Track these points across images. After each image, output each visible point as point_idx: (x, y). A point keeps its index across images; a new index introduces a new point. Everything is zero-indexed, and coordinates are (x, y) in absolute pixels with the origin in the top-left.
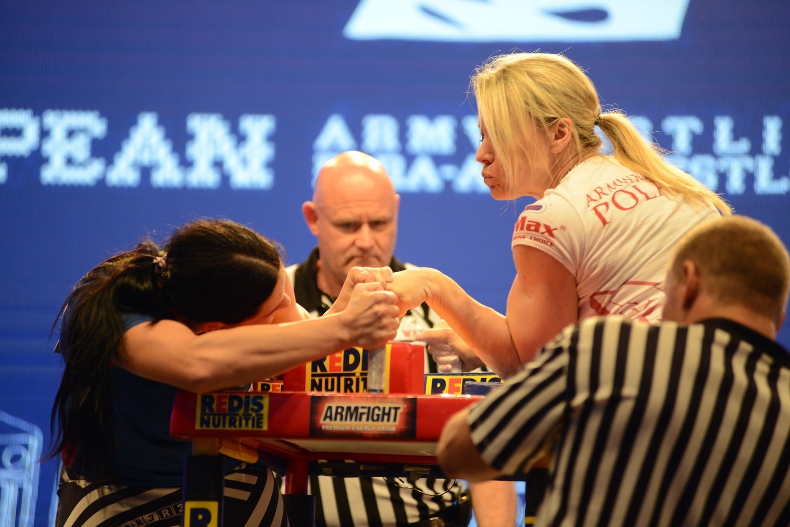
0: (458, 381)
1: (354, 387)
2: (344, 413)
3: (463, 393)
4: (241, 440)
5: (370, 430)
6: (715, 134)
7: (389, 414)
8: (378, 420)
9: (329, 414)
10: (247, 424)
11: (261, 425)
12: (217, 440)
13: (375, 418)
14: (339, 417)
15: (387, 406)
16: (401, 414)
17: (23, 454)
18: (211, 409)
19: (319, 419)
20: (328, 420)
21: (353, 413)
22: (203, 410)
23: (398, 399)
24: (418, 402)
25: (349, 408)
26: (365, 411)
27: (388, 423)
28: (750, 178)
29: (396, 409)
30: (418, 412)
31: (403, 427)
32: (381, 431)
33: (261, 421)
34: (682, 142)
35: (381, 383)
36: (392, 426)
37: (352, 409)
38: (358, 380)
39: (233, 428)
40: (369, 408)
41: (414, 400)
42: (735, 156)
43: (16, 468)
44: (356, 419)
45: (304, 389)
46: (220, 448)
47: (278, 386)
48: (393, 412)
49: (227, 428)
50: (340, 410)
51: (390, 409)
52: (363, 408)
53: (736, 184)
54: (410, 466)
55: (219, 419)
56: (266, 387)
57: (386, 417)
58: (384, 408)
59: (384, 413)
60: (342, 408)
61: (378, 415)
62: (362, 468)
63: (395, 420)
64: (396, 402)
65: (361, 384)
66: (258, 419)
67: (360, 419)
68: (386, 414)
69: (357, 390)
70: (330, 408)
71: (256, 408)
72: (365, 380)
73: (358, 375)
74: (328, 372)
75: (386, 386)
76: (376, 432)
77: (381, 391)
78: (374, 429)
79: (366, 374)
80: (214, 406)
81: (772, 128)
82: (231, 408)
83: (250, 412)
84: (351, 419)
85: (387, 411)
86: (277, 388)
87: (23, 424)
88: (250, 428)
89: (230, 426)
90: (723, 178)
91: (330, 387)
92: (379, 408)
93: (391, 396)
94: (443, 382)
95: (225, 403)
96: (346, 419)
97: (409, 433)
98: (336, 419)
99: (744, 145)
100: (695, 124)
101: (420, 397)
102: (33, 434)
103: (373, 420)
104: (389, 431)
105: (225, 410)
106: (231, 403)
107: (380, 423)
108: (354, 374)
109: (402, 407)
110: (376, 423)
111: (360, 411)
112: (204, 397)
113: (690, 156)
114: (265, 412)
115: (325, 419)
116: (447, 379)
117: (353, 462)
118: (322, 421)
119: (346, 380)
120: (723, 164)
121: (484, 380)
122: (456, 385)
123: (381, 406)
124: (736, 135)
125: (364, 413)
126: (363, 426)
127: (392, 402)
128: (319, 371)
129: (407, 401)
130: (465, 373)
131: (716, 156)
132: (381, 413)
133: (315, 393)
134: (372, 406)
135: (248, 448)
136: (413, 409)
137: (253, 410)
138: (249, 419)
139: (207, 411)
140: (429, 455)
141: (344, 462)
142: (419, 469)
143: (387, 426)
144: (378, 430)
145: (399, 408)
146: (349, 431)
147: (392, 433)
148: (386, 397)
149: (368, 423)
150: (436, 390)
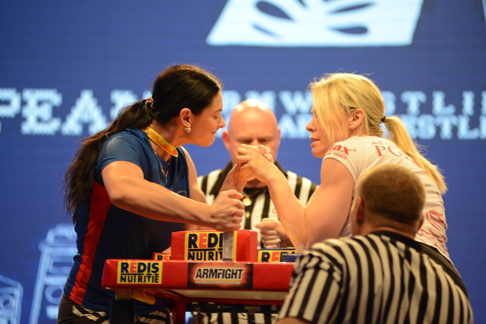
0: (277, 254)
1: (214, 257)
2: (208, 274)
3: (281, 261)
4: (145, 290)
5: (224, 283)
6: (433, 102)
7: (236, 274)
8: (229, 278)
9: (199, 274)
10: (149, 280)
11: (157, 281)
12: (131, 290)
13: (228, 276)
14: (205, 275)
15: (235, 269)
16: (244, 274)
17: (11, 300)
18: (127, 271)
19: (193, 277)
20: (198, 277)
21: (214, 273)
22: (122, 271)
23: (242, 264)
24: (254, 266)
25: (211, 270)
26: (222, 272)
27: (236, 279)
28: (455, 129)
30: (254, 273)
31: (245, 282)
32: (232, 284)
33: (157, 278)
34: (413, 107)
35: (231, 255)
36: (238, 281)
37: (214, 271)
38: (217, 253)
39: (140, 283)
40: (224, 270)
41: (251, 265)
42: (446, 116)
43: (7, 308)
44: (216, 277)
45: (183, 259)
46: (132, 295)
47: (168, 257)
48: (238, 272)
49: (137, 282)
50: (206, 272)
51: (237, 270)
52: (220, 270)
53: (446, 132)
54: (249, 306)
55: (132, 277)
56: (160, 258)
57: (234, 276)
58: (233, 270)
59: (233, 273)
60: (207, 270)
61: (229, 274)
62: (219, 307)
63: (240, 278)
64: (240, 267)
65: (219, 255)
66: (156, 277)
67: (219, 277)
69: (217, 259)
70: (200, 270)
71: (154, 270)
72: (221, 253)
73: (217, 250)
74: (199, 248)
75: (234, 256)
76: (228, 285)
77: (231, 259)
78: (227, 283)
79: (221, 249)
80: (129, 269)
81: (468, 100)
82: (139, 270)
83: (151, 273)
84: (213, 277)
85: (235, 272)
86: (167, 258)
87: (11, 282)
88: (151, 283)
89: (139, 281)
91: (199, 258)
92: (230, 270)
93: (237, 263)
94: (268, 254)
95: (135, 268)
96: (210, 277)
97: (248, 286)
98: (203, 277)
99: (451, 109)
100: (421, 96)
101: (255, 263)
102: (17, 287)
103: (226, 278)
104: (237, 284)
105: (135, 271)
106: (139, 267)
107: (230, 279)
108: (214, 250)
109: (244, 270)
110: (228, 279)
111: (219, 272)
112: (123, 264)
113: (418, 116)
114: (160, 273)
115: (197, 277)
116: (271, 252)
117: (213, 303)
118: (195, 278)
119: (210, 253)
120: (439, 121)
121: (293, 253)
122: (277, 256)
123: (231, 269)
124: (447, 103)
125: (220, 273)
126: (220, 281)
127: (238, 267)
128: (193, 248)
129: (247, 265)
130: (282, 248)
131: (434, 116)
132: (231, 273)
133: (191, 261)
134: (226, 269)
135: (149, 294)
136: (251, 270)
137: (153, 271)
138: (150, 277)
139: (125, 272)
140: (260, 299)
141: (208, 304)
142: (253, 308)
143: (234, 281)
144: (230, 284)
145: (242, 270)
146: (212, 284)
147: (238, 285)
148: (234, 264)
149: (223, 279)
150: (264, 259)
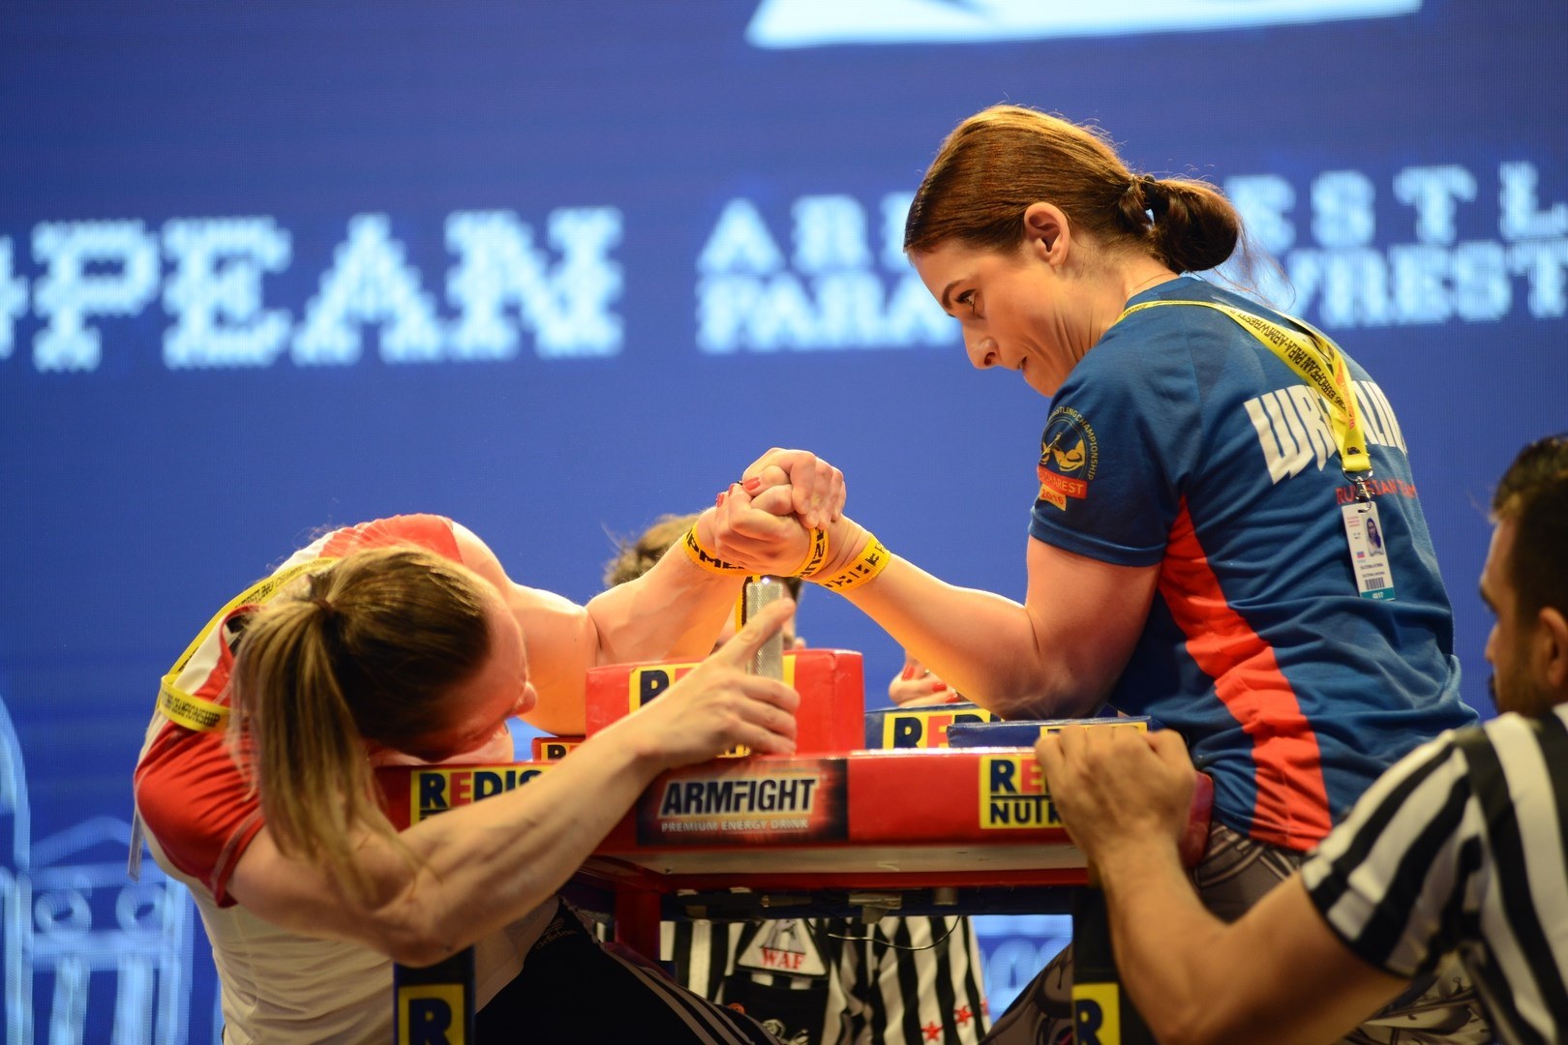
0: (946, 721)
2: (704, 797)
5: (758, 827)
6: (1502, 198)
7: (793, 795)
8: (771, 807)
9: (673, 801)
13: (766, 803)
14: (693, 805)
15: (789, 779)
16: (818, 792)
17: (157, 903)
18: (440, 801)
19: (656, 812)
20: (672, 812)
21: (723, 795)
22: (423, 800)
23: (810, 763)
24: (850, 766)
25: (714, 785)
27: (792, 813)
29: (807, 783)
30: (851, 788)
31: (822, 819)
32: (779, 829)
34: (1436, 219)
36: (799, 818)
37: (721, 787)
40: (754, 784)
41: (842, 765)
42: (1545, 240)
43: (146, 927)
44: (728, 808)
48: (801, 789)
51: (795, 783)
52: (740, 784)
53: (1548, 298)
56: (557, 752)
57: (787, 801)
58: (783, 783)
59: (783, 794)
60: (700, 787)
61: (772, 798)
62: (766, 903)
63: (805, 805)
64: (807, 769)
67: (737, 808)
68: (787, 795)
70: (675, 788)
76: (768, 832)
78: (764, 824)
80: (446, 795)
82: (480, 796)
84: (718, 809)
85: (788, 788)
90: (1521, 285)
92: (773, 784)
93: (798, 759)
94: (916, 725)
95: (466, 788)
96: (708, 809)
97: (834, 832)
98: (688, 810)
99: (1561, 217)
100: (1461, 182)
103: (762, 807)
104: (795, 829)
105: (467, 800)
106: (479, 787)
107: (776, 812)
109: (819, 779)
110: (768, 813)
111: (737, 790)
112: (426, 779)
113: (1453, 246)
116: (923, 717)
117: (746, 890)
118: (660, 815)
120: (1520, 258)
122: (942, 729)
123: (778, 780)
124: (1545, 199)
125: (744, 795)
126: (743, 822)
127: (798, 771)
130: (961, 704)
131: (1506, 244)
132: (776, 792)
134: (759, 780)
136: (841, 784)
139: (433, 805)
140: (897, 870)
141: (730, 892)
142: (879, 900)
143: (790, 818)
144: (773, 827)
145: (812, 781)
146: (718, 831)
147: (800, 831)
148: (785, 763)
149: (752, 814)
150: (901, 741)
